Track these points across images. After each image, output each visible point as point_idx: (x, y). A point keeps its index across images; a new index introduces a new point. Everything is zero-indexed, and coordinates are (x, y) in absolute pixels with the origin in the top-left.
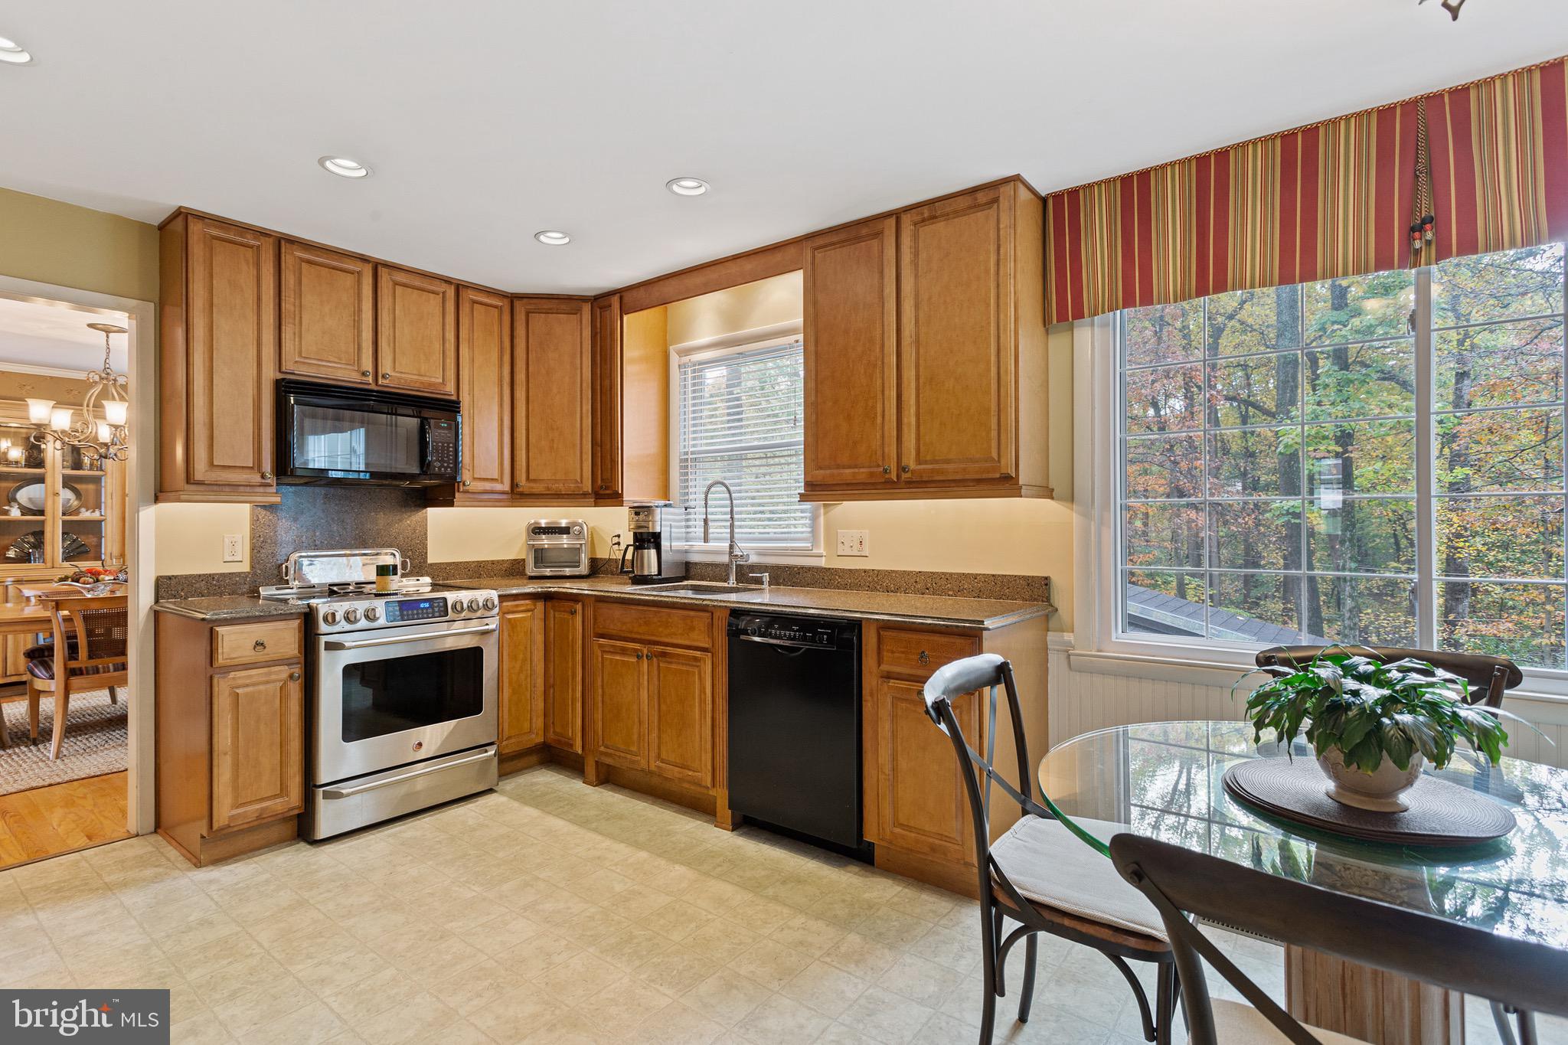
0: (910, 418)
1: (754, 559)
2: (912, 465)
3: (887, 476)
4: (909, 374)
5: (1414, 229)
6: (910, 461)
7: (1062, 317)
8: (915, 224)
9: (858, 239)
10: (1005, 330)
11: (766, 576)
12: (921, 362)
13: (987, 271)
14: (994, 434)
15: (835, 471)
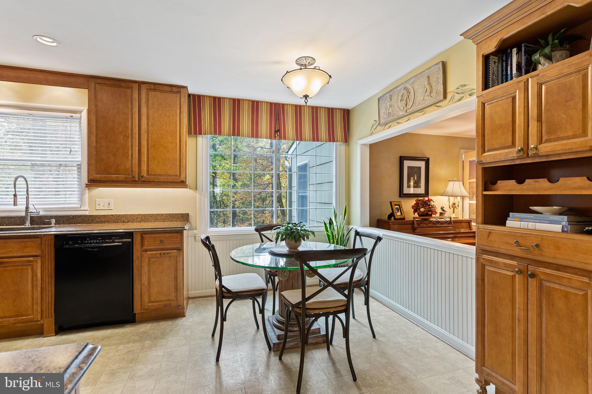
0: (144, 158)
1: (42, 213)
2: (145, 175)
3: (134, 179)
4: (144, 143)
5: (276, 132)
6: (144, 173)
7: (195, 133)
8: (147, 89)
9: (120, 87)
10: (183, 135)
11: (53, 221)
12: (150, 139)
13: (176, 114)
14: (178, 167)
15: (107, 176)
